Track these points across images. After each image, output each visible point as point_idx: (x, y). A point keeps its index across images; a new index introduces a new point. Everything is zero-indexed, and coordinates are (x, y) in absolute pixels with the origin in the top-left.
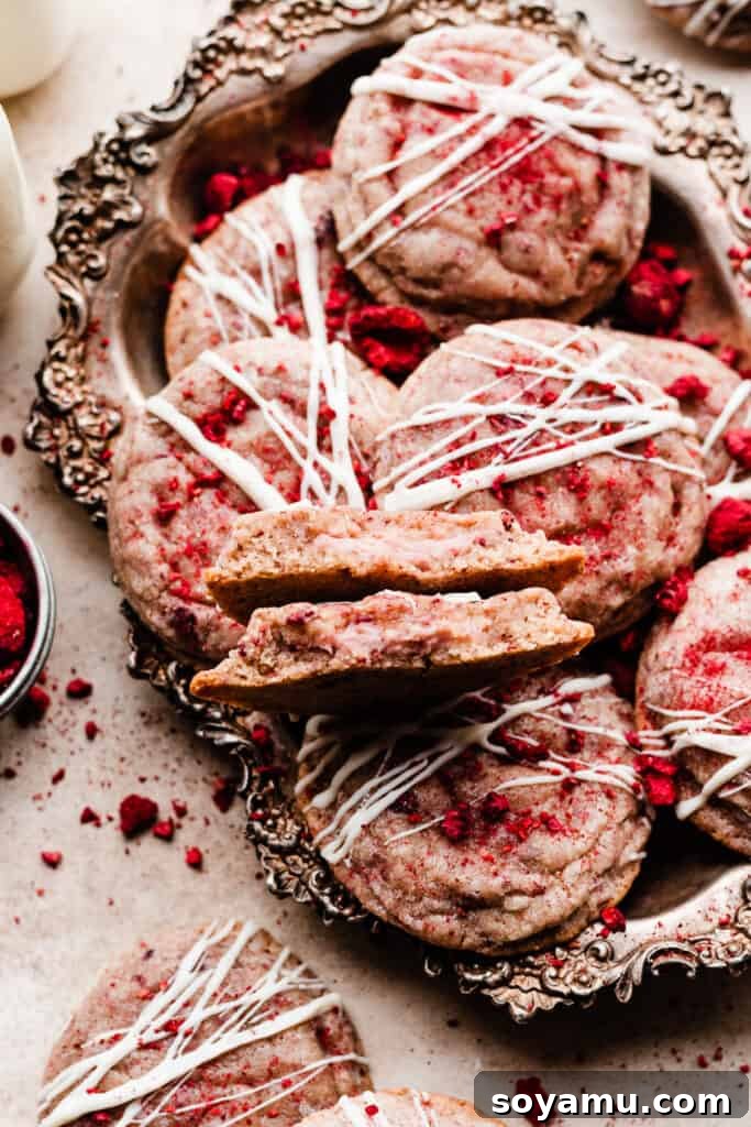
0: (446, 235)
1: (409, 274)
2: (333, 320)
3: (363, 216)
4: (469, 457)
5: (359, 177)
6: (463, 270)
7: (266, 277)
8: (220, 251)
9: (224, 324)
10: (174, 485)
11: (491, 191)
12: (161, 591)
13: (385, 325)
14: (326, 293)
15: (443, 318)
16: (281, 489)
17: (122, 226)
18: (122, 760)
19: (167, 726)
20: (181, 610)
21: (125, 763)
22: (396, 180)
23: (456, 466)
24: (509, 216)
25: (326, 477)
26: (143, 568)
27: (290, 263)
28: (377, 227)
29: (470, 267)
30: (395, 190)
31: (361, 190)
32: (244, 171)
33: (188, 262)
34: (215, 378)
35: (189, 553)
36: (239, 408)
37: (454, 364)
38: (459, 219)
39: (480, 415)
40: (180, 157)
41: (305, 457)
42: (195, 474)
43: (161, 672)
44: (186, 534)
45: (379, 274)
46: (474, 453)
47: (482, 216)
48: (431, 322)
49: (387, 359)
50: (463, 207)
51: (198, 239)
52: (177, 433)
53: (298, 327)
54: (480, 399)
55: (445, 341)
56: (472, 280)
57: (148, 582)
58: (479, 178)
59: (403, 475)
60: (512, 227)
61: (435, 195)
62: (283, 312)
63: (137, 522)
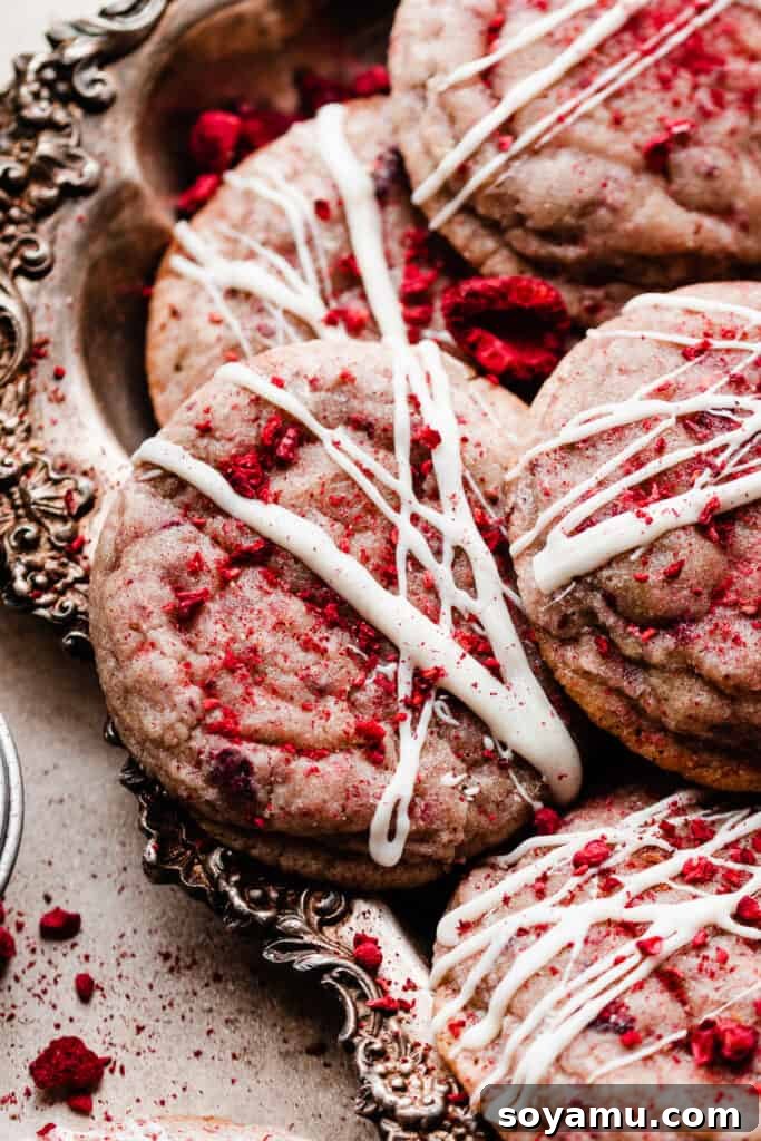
0: (582, 158)
1: (530, 224)
2: (416, 312)
3: (451, 142)
4: (658, 478)
5: (438, 84)
6: (614, 210)
7: (303, 252)
8: (224, 227)
9: (244, 329)
10: (196, 566)
11: (644, 89)
12: (192, 728)
13: (500, 305)
14: (399, 272)
15: (588, 292)
16: (365, 559)
17: (71, 193)
18: (140, 1029)
19: (205, 971)
20: (226, 753)
21: (144, 1034)
22: (497, 82)
23: (640, 495)
24: (677, 124)
25: (433, 535)
26: (160, 696)
27: (339, 229)
28: (475, 155)
29: (625, 204)
30: (497, 99)
31: (443, 103)
32: (246, 108)
33: (173, 249)
34: (244, 400)
35: (230, 665)
36: (286, 441)
37: (616, 349)
38: (601, 134)
39: (669, 417)
40: (149, 87)
41: (397, 509)
42: (227, 549)
43: (198, 868)
44: (223, 638)
45: (481, 231)
46: (664, 473)
47: (635, 127)
48: (572, 299)
49: (508, 358)
50: (605, 115)
51: (185, 214)
52: (194, 487)
53: (360, 326)
54: (663, 392)
55: (595, 326)
56: (629, 226)
57: (170, 716)
58: (625, 70)
59: (558, 519)
60: (684, 140)
61: (560, 100)
62: (334, 305)
63: (144, 627)
